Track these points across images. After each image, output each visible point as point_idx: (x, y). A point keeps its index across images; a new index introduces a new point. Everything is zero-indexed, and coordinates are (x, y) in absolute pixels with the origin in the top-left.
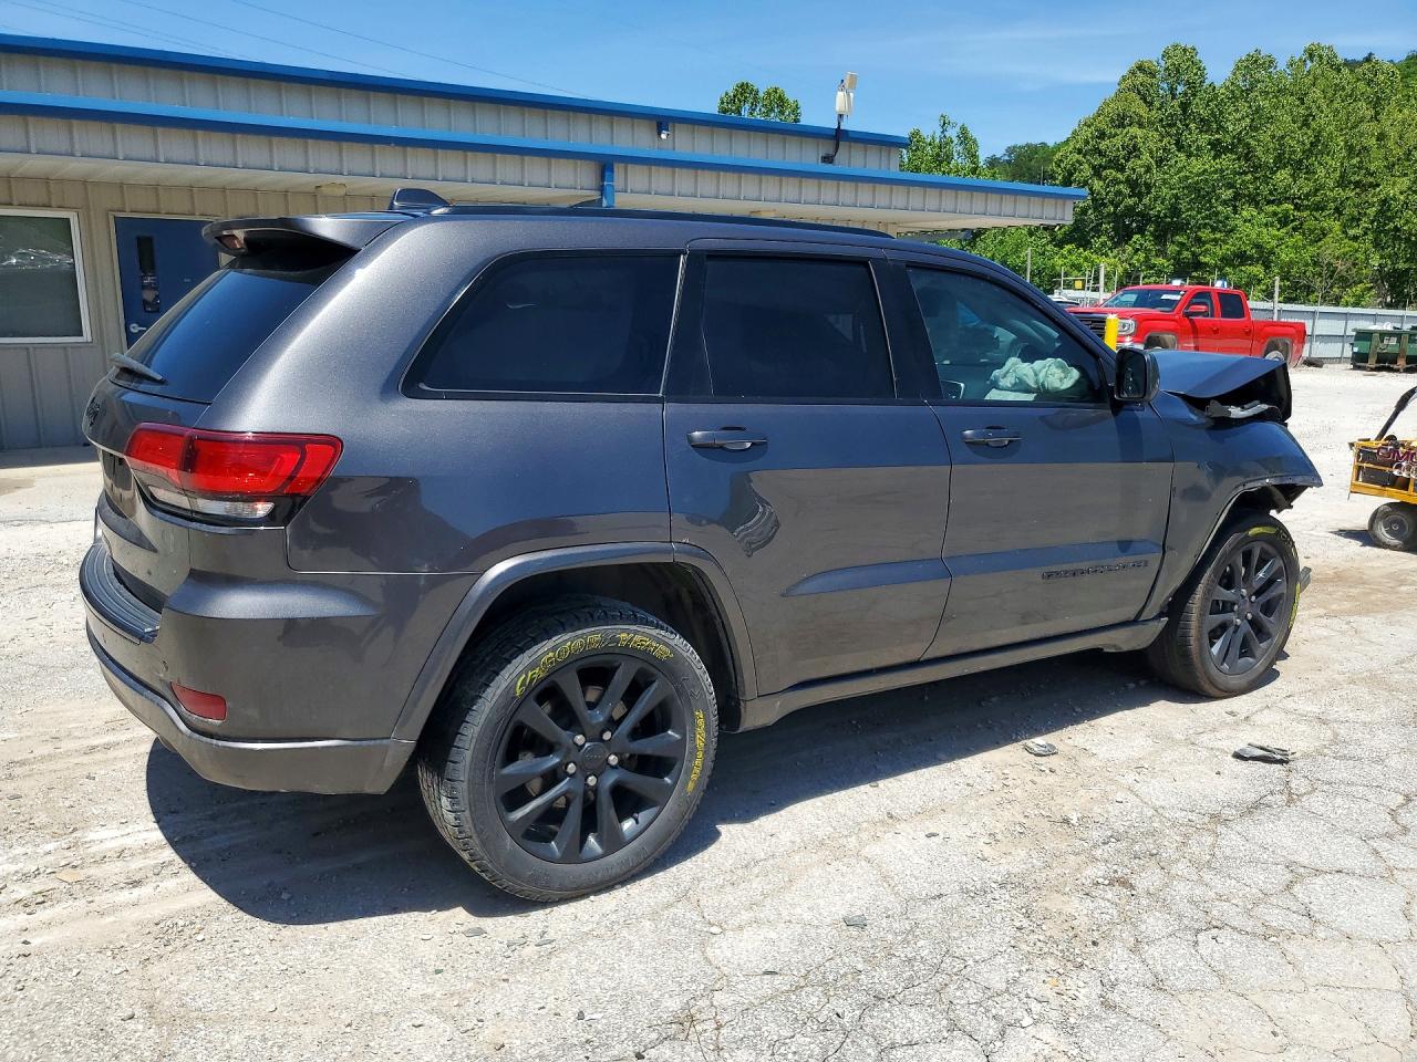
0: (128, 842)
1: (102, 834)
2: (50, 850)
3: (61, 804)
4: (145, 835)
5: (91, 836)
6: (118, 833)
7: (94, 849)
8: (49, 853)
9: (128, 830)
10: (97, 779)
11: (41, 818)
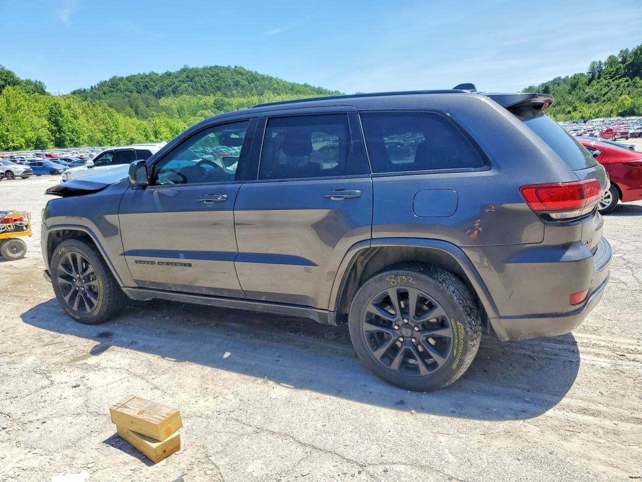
0: (595, 358)
1: (604, 365)
2: (626, 366)
3: (619, 385)
4: (587, 358)
5: (608, 365)
6: (596, 362)
7: (608, 361)
8: (627, 365)
9: (592, 362)
10: (598, 391)
11: (629, 382)
